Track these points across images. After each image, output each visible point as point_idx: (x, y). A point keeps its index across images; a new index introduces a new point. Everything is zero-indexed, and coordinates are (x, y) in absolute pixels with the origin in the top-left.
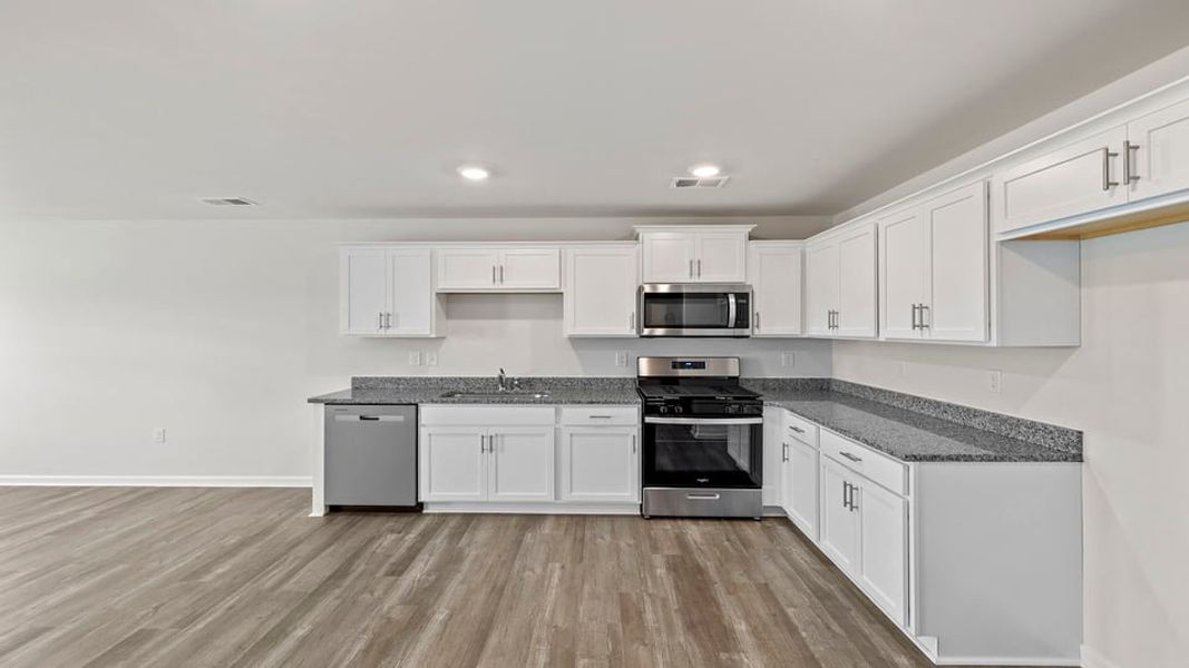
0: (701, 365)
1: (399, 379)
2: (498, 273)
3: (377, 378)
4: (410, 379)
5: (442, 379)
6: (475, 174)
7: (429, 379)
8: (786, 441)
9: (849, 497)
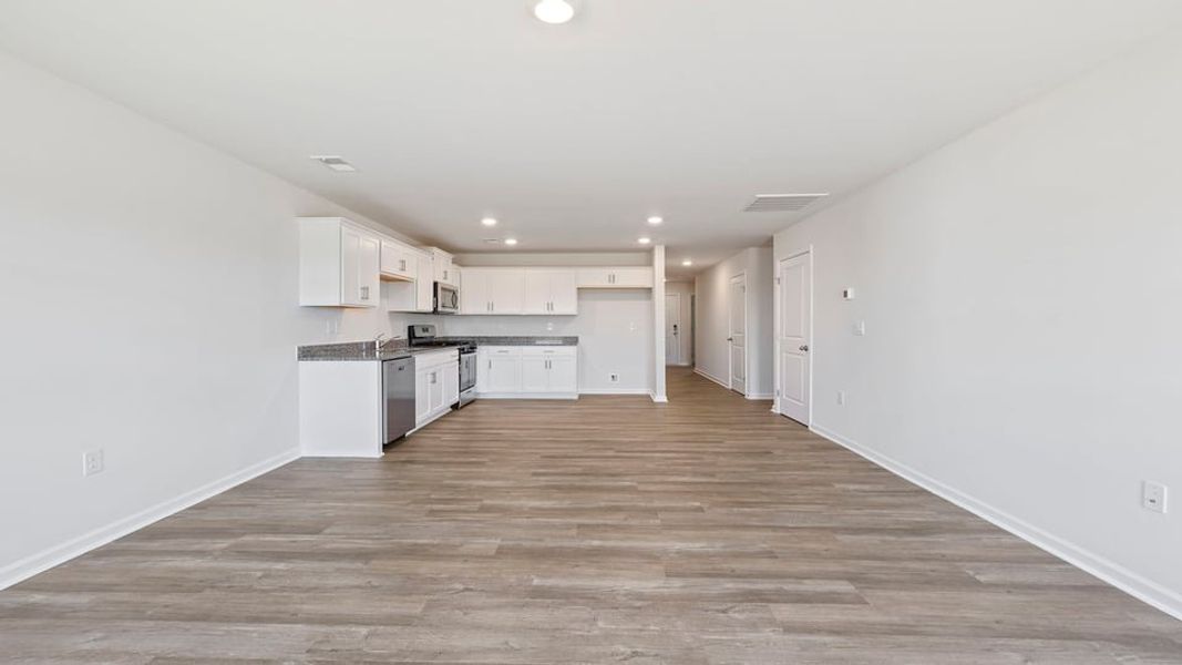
0: (427, 330)
2: (403, 265)
8: (492, 359)
9: (548, 365)
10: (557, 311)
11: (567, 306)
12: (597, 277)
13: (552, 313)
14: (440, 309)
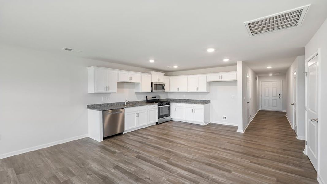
0: (155, 97)
1: (101, 104)
2: (131, 78)
3: (95, 105)
4: (104, 104)
5: (111, 103)
6: (152, 61)
7: (108, 104)
8: (176, 107)
9: (193, 111)
10: (200, 91)
11: (203, 88)
12: (214, 77)
13: (197, 91)
14: (153, 91)
